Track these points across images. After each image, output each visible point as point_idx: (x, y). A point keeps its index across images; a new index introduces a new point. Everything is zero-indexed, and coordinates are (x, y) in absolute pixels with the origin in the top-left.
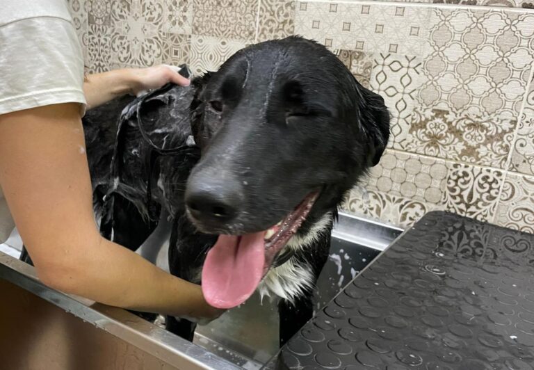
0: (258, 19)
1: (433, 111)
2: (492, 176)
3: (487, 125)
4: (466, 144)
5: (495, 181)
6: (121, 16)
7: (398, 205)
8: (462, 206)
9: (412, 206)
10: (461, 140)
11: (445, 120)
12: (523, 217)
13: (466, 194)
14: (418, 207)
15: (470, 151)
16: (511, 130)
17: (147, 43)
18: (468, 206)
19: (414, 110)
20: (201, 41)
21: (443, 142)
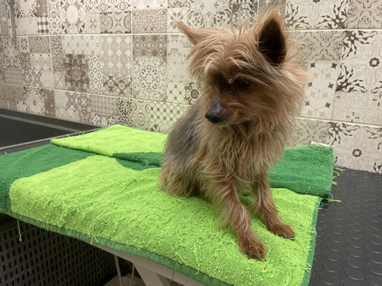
0: (50, 44)
1: (109, 77)
2: (130, 101)
3: (124, 80)
4: (120, 89)
5: (131, 103)
6: (6, 47)
7: (106, 118)
8: (124, 115)
9: (110, 118)
10: (118, 88)
11: (112, 80)
12: (141, 117)
13: (124, 110)
14: (111, 118)
15: (122, 92)
16: (131, 82)
17: (15, 58)
18: (125, 115)
19: (103, 77)
20: (33, 55)
21: (113, 89)
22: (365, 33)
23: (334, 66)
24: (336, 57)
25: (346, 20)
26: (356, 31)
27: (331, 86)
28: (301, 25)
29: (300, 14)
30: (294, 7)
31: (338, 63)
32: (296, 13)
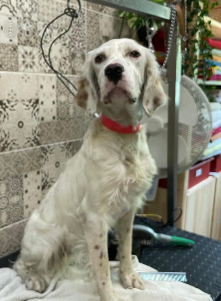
22: (51, 146)
23: (38, 173)
24: (39, 166)
25: (40, 139)
26: (46, 146)
27: (39, 188)
28: (14, 146)
29: (11, 138)
30: (6, 132)
31: (40, 170)
32: (9, 137)
